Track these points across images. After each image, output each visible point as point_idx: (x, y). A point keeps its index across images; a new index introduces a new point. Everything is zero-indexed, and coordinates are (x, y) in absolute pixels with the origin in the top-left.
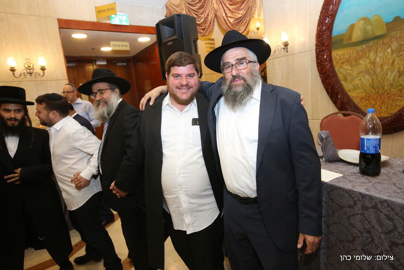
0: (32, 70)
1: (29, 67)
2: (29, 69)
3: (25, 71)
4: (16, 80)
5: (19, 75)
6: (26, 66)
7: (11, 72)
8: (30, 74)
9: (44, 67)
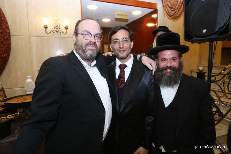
0: (58, 29)
1: (57, 26)
2: (56, 28)
3: (54, 29)
4: (47, 35)
5: (49, 31)
6: (55, 26)
7: (44, 29)
8: (57, 32)
9: (67, 26)
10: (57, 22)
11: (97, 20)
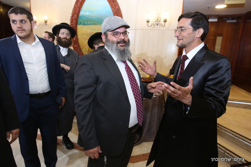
0: (159, 22)
1: (158, 20)
2: (157, 21)
3: (155, 23)
4: (149, 28)
5: (151, 25)
6: (156, 20)
7: (147, 23)
8: (157, 24)
9: (166, 19)
10: (158, 15)
11: (208, 7)
